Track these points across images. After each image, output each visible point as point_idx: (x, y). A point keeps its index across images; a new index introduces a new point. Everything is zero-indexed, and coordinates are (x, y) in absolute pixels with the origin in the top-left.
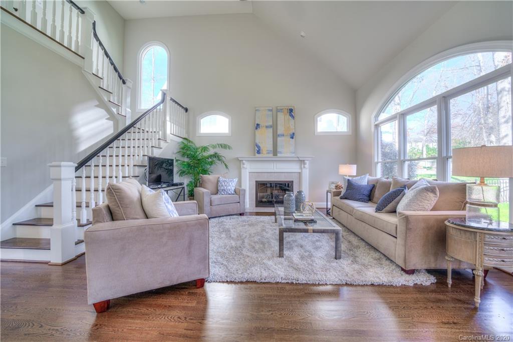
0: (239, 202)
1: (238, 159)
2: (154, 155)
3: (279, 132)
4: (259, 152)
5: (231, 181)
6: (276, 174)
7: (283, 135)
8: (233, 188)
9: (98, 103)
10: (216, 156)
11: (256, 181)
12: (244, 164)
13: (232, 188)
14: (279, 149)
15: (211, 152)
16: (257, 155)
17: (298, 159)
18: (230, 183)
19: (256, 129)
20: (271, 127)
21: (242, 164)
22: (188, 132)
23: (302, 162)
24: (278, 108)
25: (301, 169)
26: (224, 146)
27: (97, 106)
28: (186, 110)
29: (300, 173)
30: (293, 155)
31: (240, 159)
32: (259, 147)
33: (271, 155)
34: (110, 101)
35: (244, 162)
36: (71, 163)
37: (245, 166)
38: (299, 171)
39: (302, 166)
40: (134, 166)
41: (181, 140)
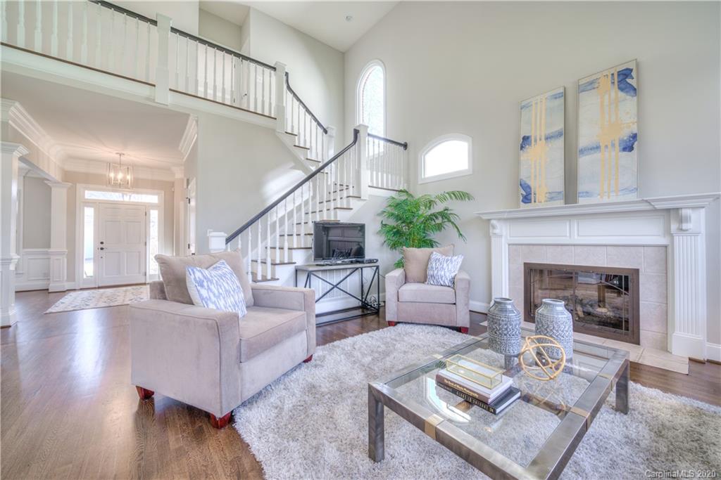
0: (455, 304)
1: (481, 219)
2: (338, 219)
3: (583, 142)
4: (527, 199)
5: (447, 260)
6: (579, 249)
7: (598, 148)
8: (449, 275)
9: (293, 164)
10: (444, 215)
11: (525, 264)
12: (494, 227)
13: (447, 274)
14: (582, 187)
15: (438, 208)
16: (523, 206)
17: (648, 208)
18: (445, 265)
19: (522, 147)
20: (559, 134)
21: (491, 227)
22: (408, 181)
23: (672, 214)
24: (581, 82)
25: (668, 232)
26: (461, 196)
27: (294, 168)
28: (405, 146)
29: (666, 247)
30: (632, 197)
31: (485, 217)
32: (529, 187)
33: (560, 203)
34: (307, 159)
35: (494, 222)
36: (222, 234)
37: (497, 231)
38: (663, 241)
39: (674, 226)
40: (305, 235)
41: (393, 194)
